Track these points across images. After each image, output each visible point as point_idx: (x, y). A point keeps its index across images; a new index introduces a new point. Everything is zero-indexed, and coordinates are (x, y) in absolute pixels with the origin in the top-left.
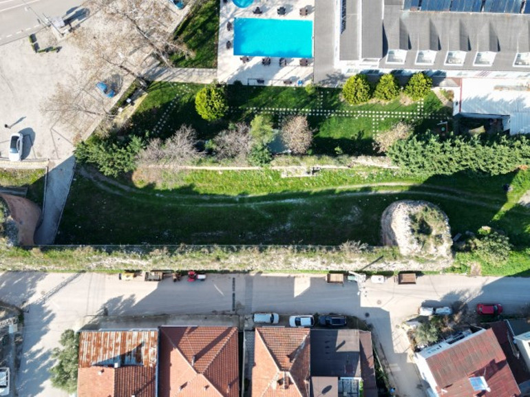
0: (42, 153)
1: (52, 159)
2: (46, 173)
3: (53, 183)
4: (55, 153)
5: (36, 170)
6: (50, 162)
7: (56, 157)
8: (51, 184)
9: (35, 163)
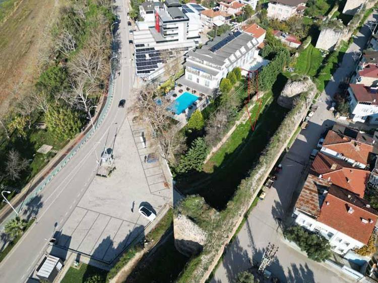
4: (165, 198)
6: (168, 204)
9: (163, 211)
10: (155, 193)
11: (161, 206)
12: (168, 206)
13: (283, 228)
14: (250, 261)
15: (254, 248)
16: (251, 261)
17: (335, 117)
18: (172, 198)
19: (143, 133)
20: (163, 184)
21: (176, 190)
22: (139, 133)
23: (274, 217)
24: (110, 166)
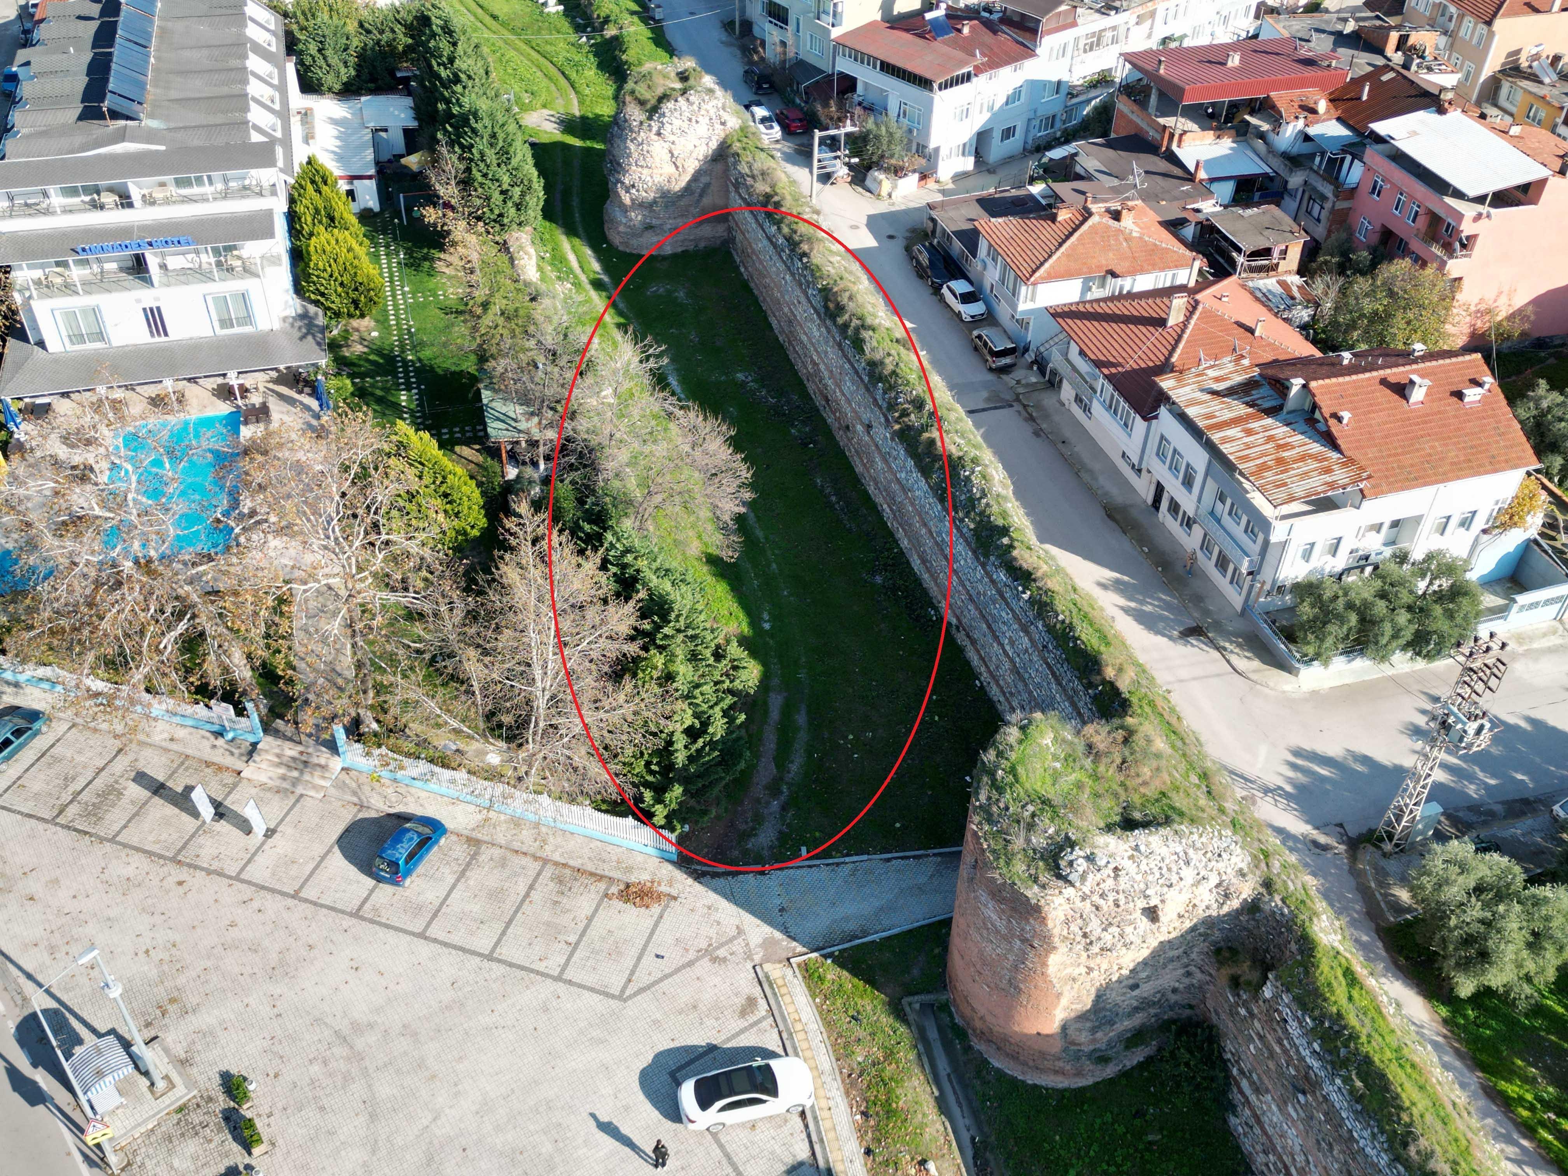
0: (740, 1001)
1: (749, 956)
2: (814, 955)
3: (846, 919)
4: (721, 953)
5: (813, 996)
6: (767, 959)
7: (738, 946)
8: (852, 926)
9: (788, 1010)
10: (642, 978)
11: (751, 1002)
12: (775, 971)
13: (1239, 645)
14: (1315, 843)
15: (1267, 791)
16: (1322, 839)
17: (878, 196)
18: (749, 920)
19: (141, 778)
20: (618, 904)
21: (715, 875)
22: (112, 792)
23: (1170, 638)
24: (181, 1093)
